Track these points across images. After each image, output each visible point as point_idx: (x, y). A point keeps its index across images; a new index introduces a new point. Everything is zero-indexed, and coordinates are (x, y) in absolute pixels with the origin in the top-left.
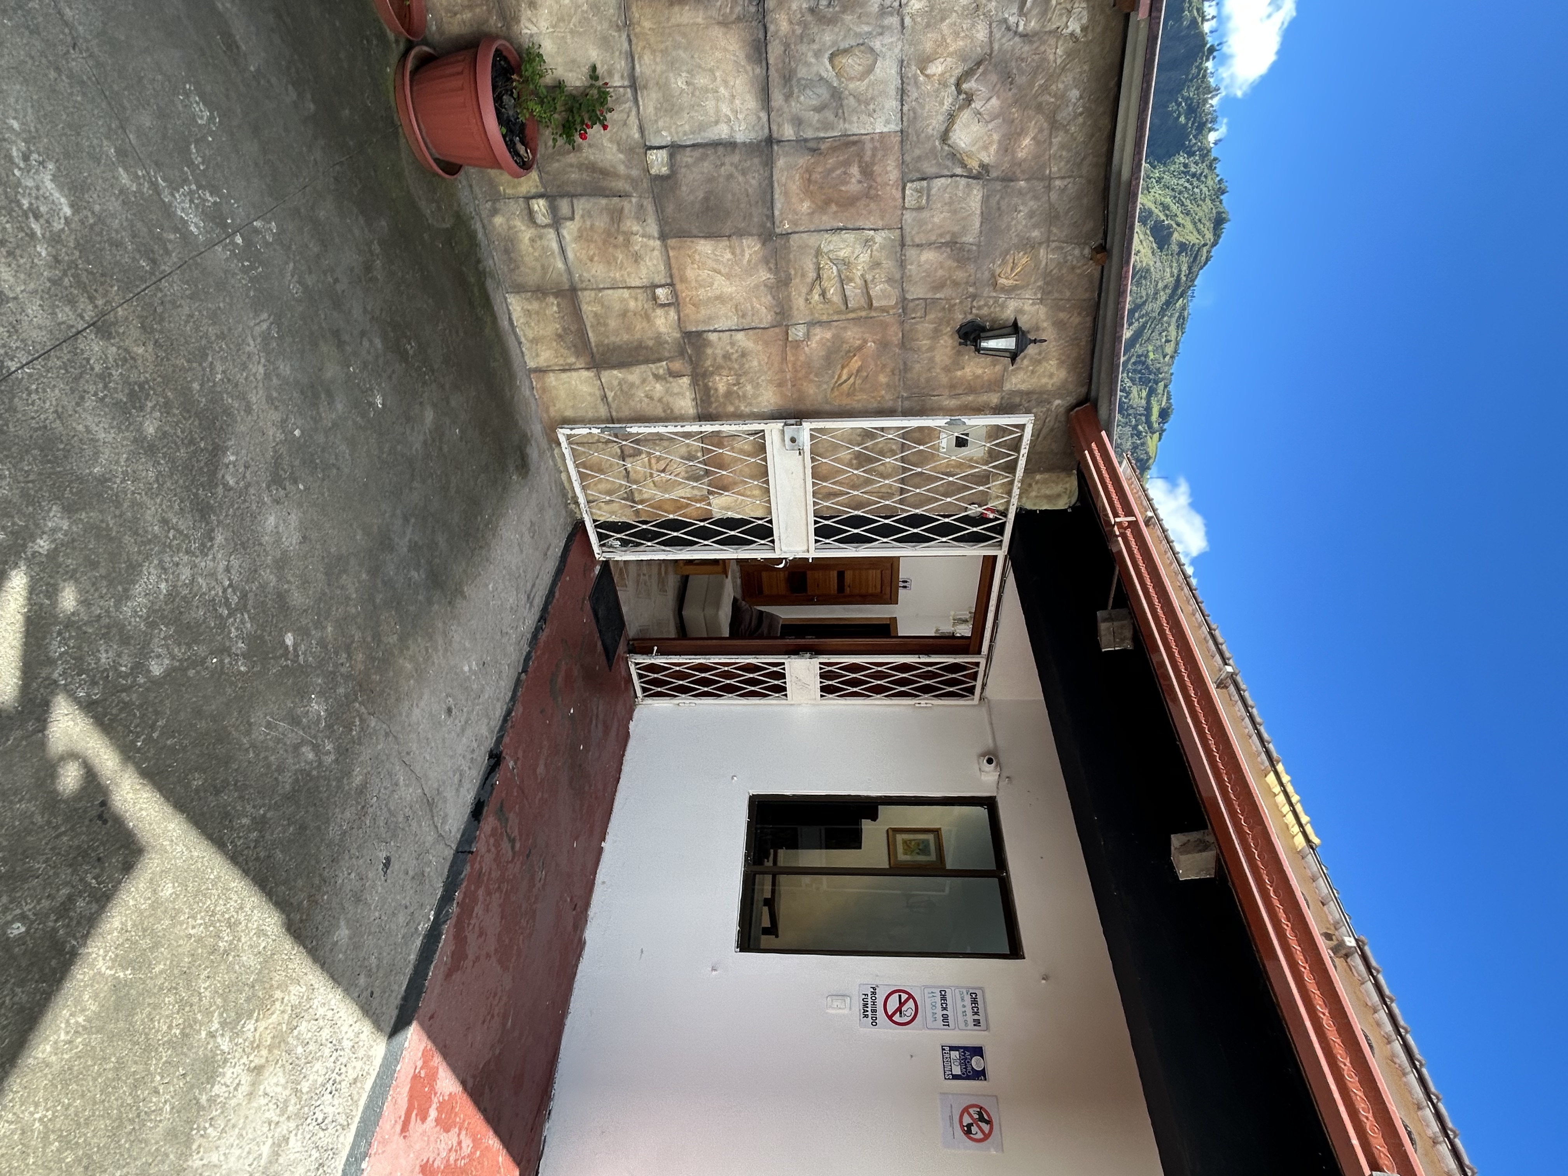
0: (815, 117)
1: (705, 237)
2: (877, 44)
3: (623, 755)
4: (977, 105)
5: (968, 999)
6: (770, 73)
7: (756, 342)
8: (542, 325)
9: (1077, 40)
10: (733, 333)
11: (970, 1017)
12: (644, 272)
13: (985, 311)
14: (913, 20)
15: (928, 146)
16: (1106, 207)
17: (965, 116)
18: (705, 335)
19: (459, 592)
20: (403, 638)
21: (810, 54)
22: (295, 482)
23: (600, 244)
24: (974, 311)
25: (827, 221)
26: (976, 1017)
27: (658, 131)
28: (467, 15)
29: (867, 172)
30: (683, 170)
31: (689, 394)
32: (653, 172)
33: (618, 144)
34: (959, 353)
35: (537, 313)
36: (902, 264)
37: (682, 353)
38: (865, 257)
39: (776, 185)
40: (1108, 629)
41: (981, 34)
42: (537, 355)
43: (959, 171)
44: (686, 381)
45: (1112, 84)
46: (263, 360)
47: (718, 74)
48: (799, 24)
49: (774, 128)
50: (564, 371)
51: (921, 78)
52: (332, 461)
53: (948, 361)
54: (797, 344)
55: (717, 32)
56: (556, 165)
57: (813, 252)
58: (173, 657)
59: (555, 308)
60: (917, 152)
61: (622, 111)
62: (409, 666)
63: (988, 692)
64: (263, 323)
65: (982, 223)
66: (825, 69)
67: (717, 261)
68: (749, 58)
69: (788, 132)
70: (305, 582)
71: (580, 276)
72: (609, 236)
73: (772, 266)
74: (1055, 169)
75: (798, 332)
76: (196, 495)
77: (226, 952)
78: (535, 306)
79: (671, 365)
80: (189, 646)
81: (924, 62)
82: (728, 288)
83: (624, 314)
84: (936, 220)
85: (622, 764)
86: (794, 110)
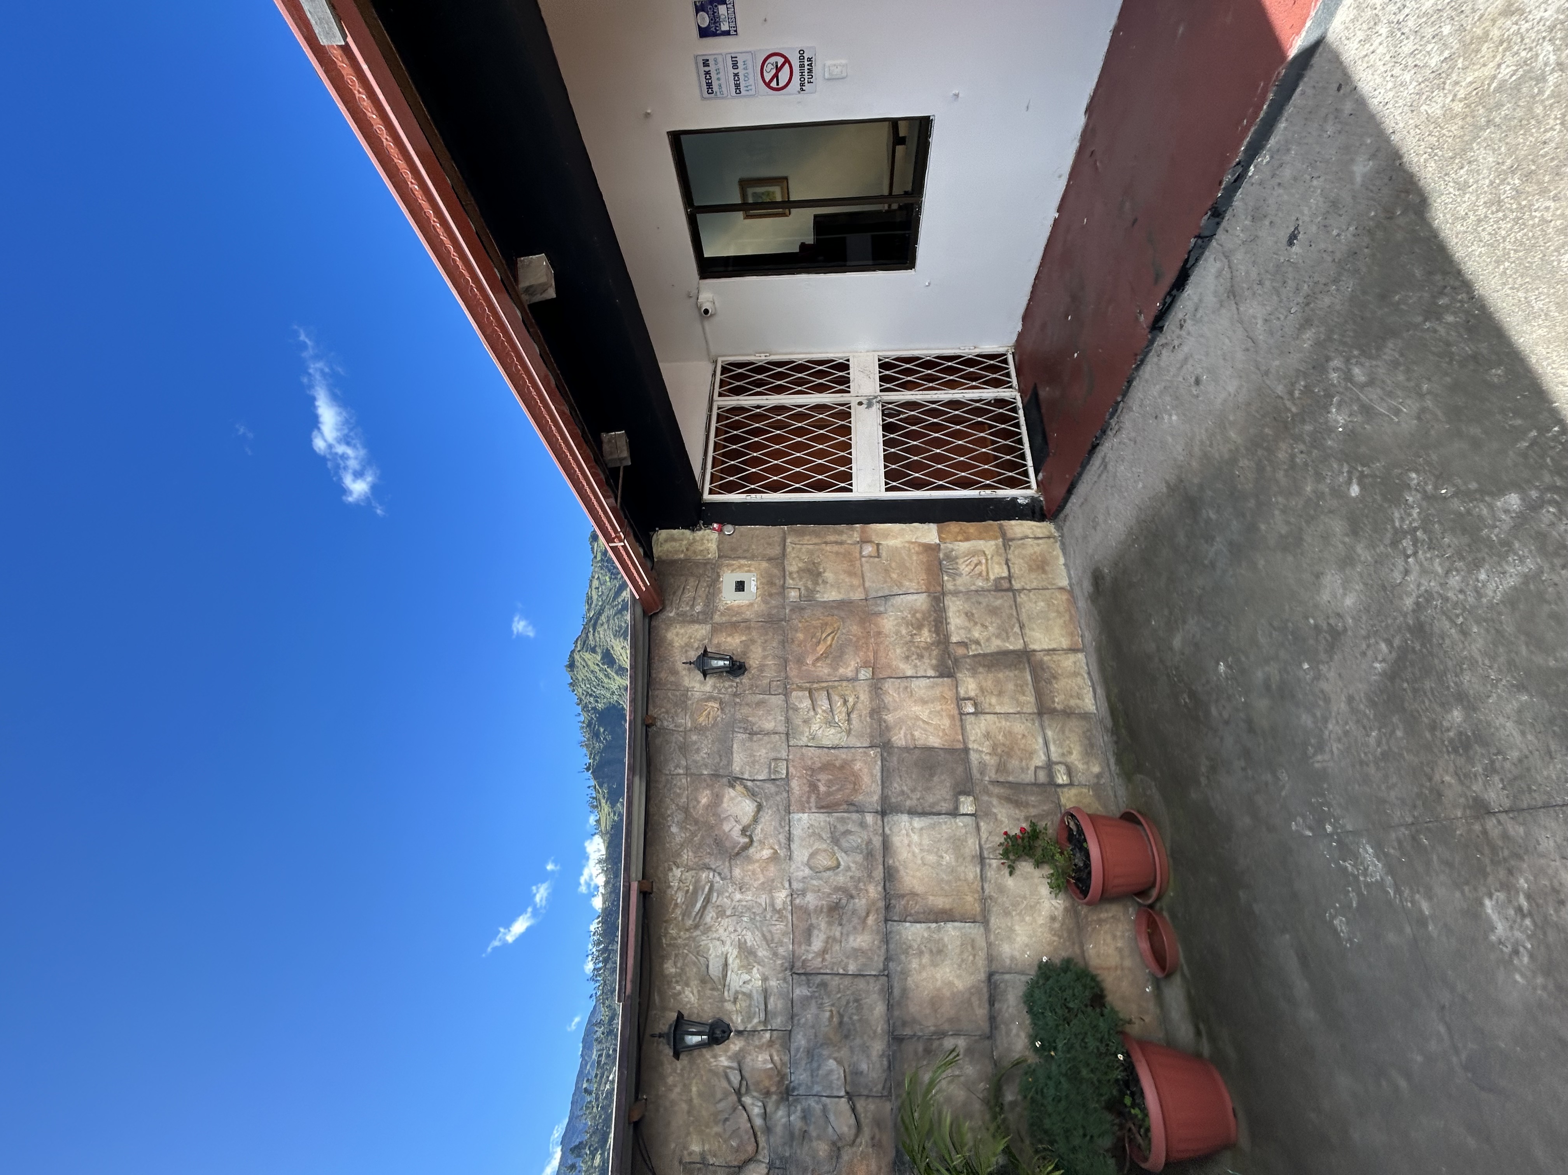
0: (850, 827)
1: (934, 748)
2: (807, 871)
3: (1030, 300)
4: (739, 827)
5: (715, 87)
6: (882, 859)
7: (898, 668)
8: (1068, 687)
9: (675, 863)
10: (915, 675)
11: (712, 68)
12: (983, 724)
13: (727, 684)
14: (783, 885)
15: (771, 802)
16: (648, 754)
17: (746, 820)
18: (937, 674)
19: (1172, 489)
20: (1233, 461)
21: (853, 869)
22: (1316, 627)
23: (1016, 748)
24: (735, 684)
25: (843, 755)
26: (707, 69)
27: (965, 826)
28: (1103, 915)
29: (813, 787)
30: (948, 797)
31: (952, 628)
32: (971, 798)
33: (996, 819)
34: (744, 653)
35: (1071, 696)
36: (788, 720)
37: (956, 661)
38: (815, 727)
39: (879, 782)
40: (621, 452)
41: (737, 872)
42: (1075, 663)
43: (749, 784)
44: (954, 639)
45: (649, 834)
46: (1327, 733)
47: (920, 862)
48: (861, 890)
49: (880, 822)
50: (1054, 650)
51: (776, 847)
52: (1275, 634)
53: (752, 647)
54: (866, 665)
55: (919, 889)
56: (1045, 808)
57: (852, 732)
58: (1491, 507)
59: (1057, 700)
60: (778, 798)
61: (992, 842)
62: (1232, 434)
63: (711, 368)
64: (1320, 761)
65: (732, 747)
66: (843, 858)
67: (925, 730)
68: (898, 871)
69: (869, 818)
70: (1326, 538)
71: (1034, 724)
72: (1009, 753)
73: (884, 724)
74: (684, 781)
75: (864, 674)
76: (1423, 645)
77: (1513, 171)
78: (1073, 702)
79: (966, 652)
80: (1469, 512)
81: (775, 857)
82: (917, 709)
83: (1000, 694)
84: (764, 751)
85: (1032, 292)
86: (865, 833)
